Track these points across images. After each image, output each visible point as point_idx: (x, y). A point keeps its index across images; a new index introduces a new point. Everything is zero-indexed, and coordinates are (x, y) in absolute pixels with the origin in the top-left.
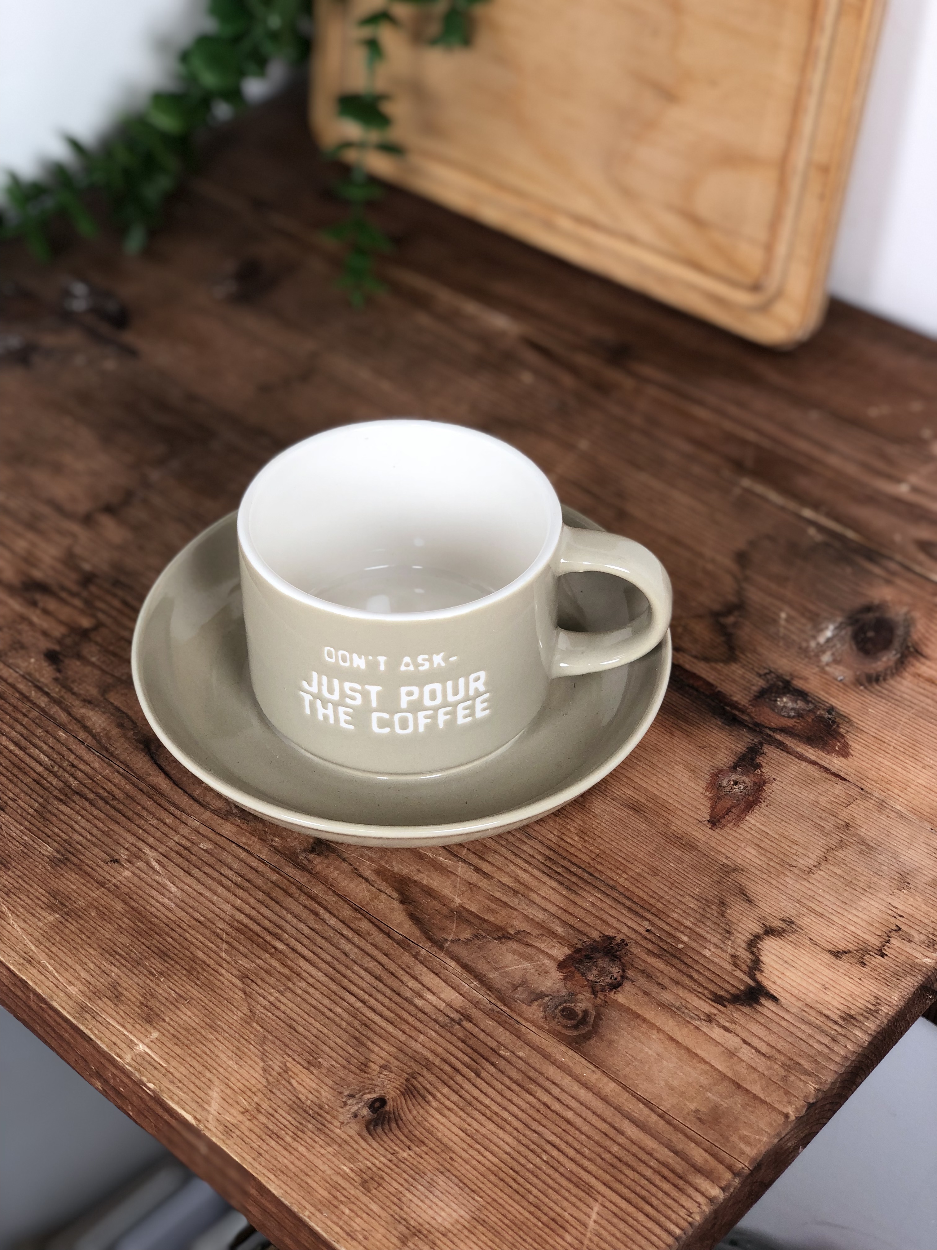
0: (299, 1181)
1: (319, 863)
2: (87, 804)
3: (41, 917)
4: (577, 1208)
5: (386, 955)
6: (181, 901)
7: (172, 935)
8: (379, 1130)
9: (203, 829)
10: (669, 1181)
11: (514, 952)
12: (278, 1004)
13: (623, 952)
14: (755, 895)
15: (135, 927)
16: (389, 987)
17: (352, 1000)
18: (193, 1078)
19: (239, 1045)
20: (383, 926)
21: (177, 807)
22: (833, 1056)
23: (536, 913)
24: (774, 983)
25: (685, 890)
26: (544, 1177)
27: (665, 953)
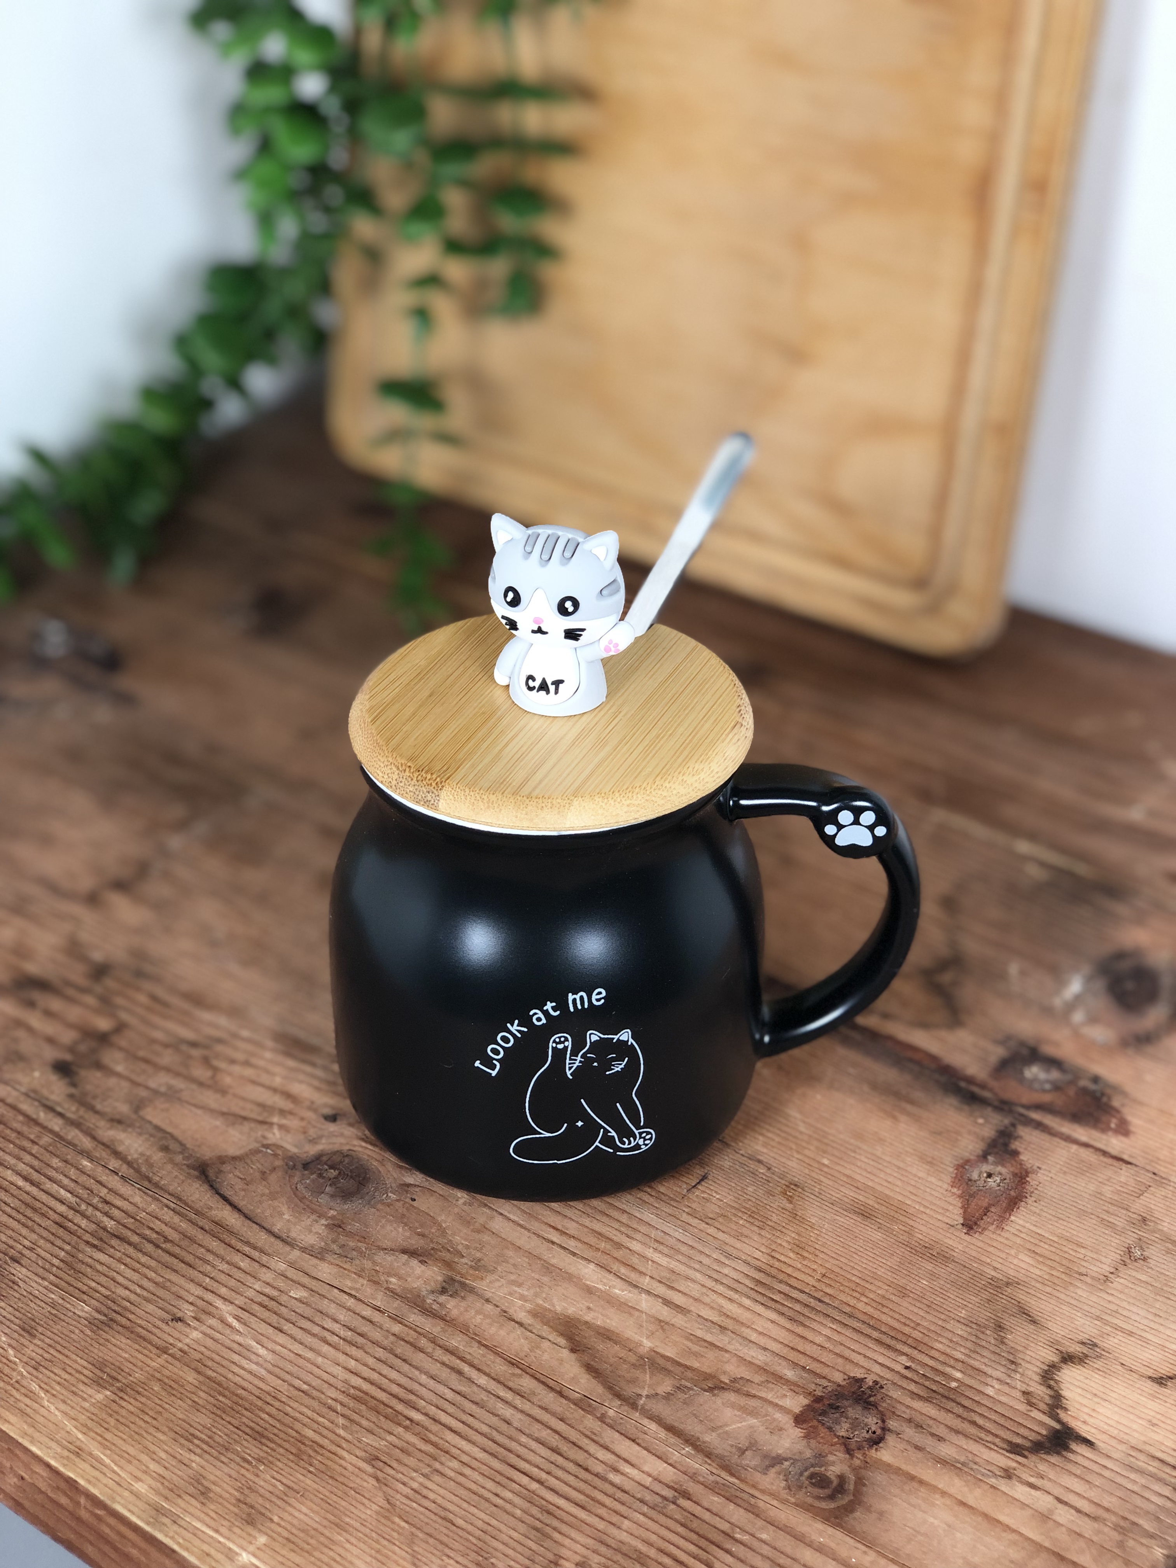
1: (455, 1307)
2: (131, 1250)
3: (85, 1396)
5: (561, 1420)
6: (274, 1366)
7: (267, 1410)
9: (291, 1273)
11: (733, 1406)
12: (425, 1492)
13: (879, 1397)
14: (1040, 1314)
15: (216, 1402)
16: (572, 1461)
17: (525, 1480)
19: (378, 1547)
20: (551, 1383)
21: (255, 1248)
23: (754, 1354)
24: (1084, 1422)
25: (947, 1313)
27: (934, 1395)
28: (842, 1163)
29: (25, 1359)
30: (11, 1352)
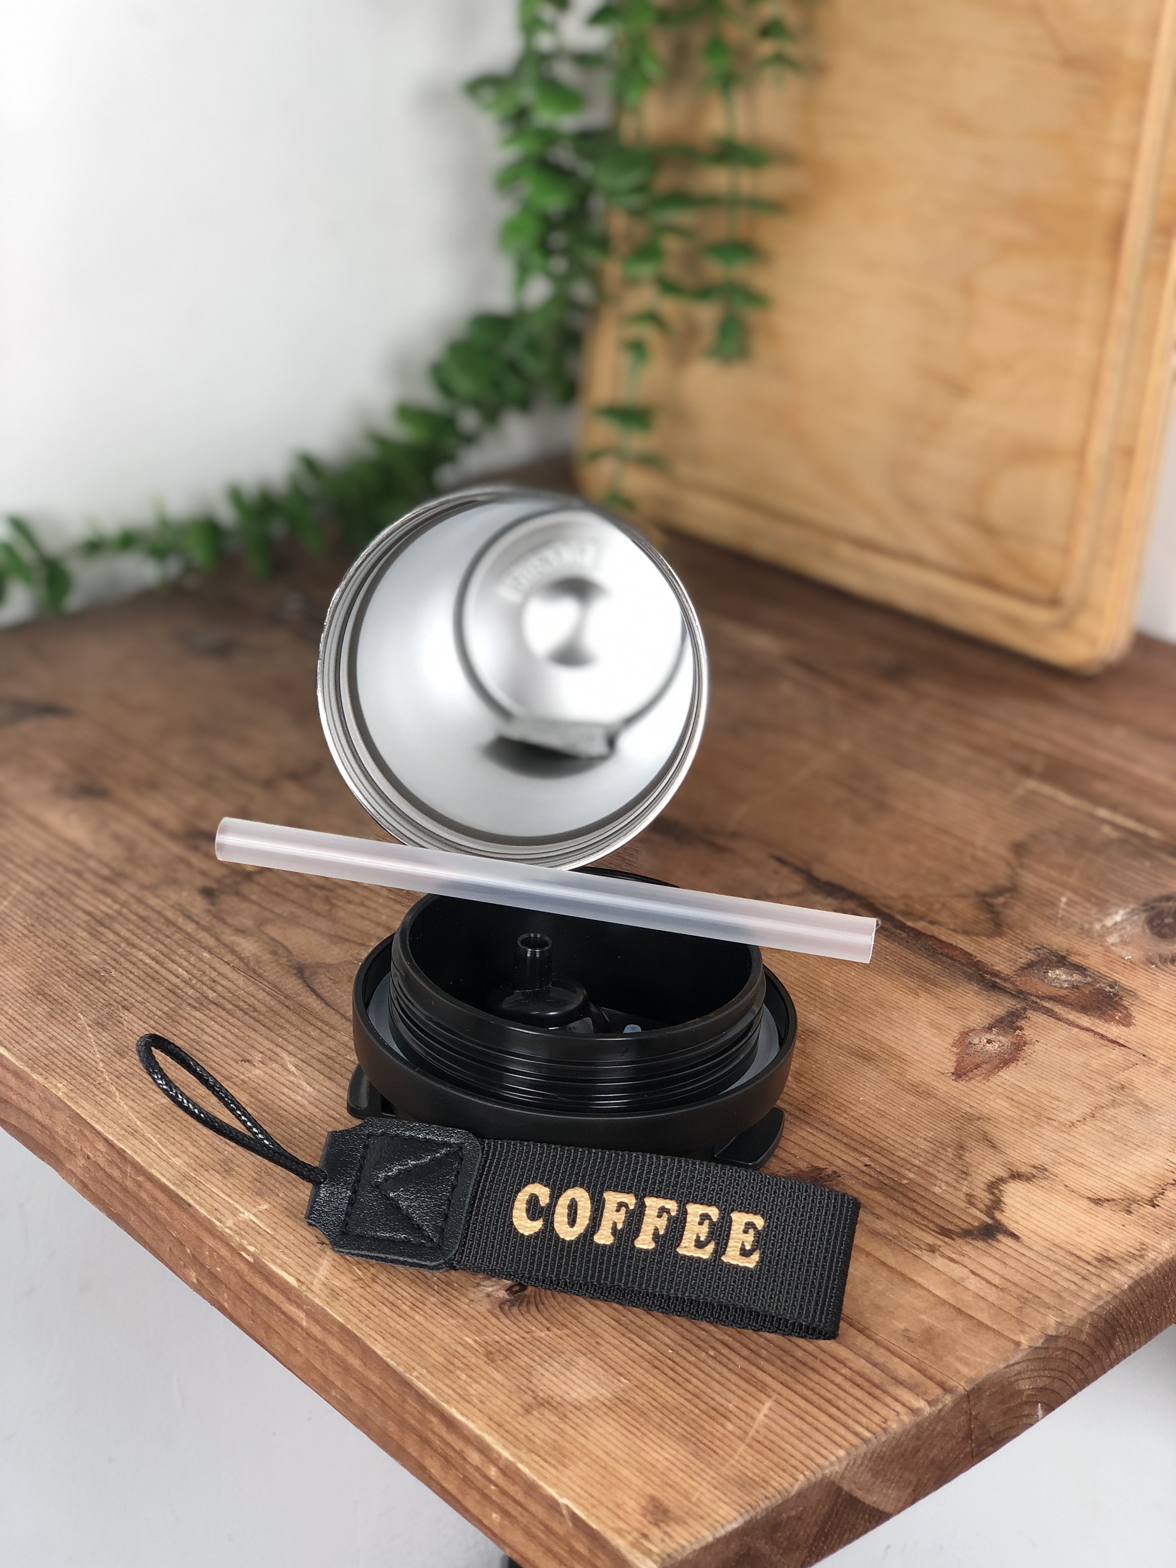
0: (411, 1345)
2: (223, 1013)
4: (746, 1401)
6: (316, 1099)
8: (515, 1310)
10: (862, 1389)
13: (834, 1182)
14: (1001, 1143)
18: (302, 1247)
21: (327, 1025)
22: (1081, 1294)
24: (1016, 1222)
25: (916, 1132)
26: (708, 1370)
27: (884, 1187)
28: (857, 1020)
29: (111, 1070)
30: (101, 1064)
